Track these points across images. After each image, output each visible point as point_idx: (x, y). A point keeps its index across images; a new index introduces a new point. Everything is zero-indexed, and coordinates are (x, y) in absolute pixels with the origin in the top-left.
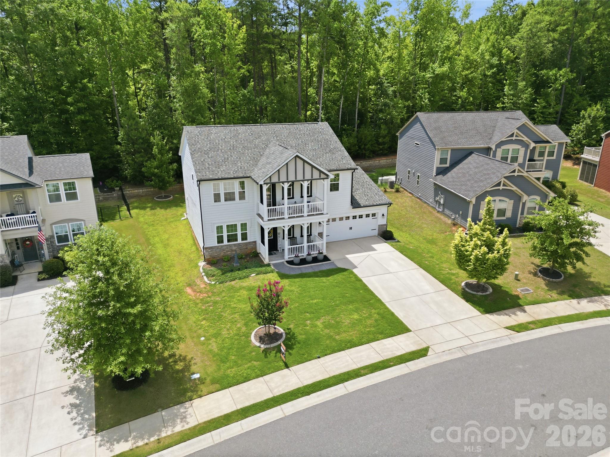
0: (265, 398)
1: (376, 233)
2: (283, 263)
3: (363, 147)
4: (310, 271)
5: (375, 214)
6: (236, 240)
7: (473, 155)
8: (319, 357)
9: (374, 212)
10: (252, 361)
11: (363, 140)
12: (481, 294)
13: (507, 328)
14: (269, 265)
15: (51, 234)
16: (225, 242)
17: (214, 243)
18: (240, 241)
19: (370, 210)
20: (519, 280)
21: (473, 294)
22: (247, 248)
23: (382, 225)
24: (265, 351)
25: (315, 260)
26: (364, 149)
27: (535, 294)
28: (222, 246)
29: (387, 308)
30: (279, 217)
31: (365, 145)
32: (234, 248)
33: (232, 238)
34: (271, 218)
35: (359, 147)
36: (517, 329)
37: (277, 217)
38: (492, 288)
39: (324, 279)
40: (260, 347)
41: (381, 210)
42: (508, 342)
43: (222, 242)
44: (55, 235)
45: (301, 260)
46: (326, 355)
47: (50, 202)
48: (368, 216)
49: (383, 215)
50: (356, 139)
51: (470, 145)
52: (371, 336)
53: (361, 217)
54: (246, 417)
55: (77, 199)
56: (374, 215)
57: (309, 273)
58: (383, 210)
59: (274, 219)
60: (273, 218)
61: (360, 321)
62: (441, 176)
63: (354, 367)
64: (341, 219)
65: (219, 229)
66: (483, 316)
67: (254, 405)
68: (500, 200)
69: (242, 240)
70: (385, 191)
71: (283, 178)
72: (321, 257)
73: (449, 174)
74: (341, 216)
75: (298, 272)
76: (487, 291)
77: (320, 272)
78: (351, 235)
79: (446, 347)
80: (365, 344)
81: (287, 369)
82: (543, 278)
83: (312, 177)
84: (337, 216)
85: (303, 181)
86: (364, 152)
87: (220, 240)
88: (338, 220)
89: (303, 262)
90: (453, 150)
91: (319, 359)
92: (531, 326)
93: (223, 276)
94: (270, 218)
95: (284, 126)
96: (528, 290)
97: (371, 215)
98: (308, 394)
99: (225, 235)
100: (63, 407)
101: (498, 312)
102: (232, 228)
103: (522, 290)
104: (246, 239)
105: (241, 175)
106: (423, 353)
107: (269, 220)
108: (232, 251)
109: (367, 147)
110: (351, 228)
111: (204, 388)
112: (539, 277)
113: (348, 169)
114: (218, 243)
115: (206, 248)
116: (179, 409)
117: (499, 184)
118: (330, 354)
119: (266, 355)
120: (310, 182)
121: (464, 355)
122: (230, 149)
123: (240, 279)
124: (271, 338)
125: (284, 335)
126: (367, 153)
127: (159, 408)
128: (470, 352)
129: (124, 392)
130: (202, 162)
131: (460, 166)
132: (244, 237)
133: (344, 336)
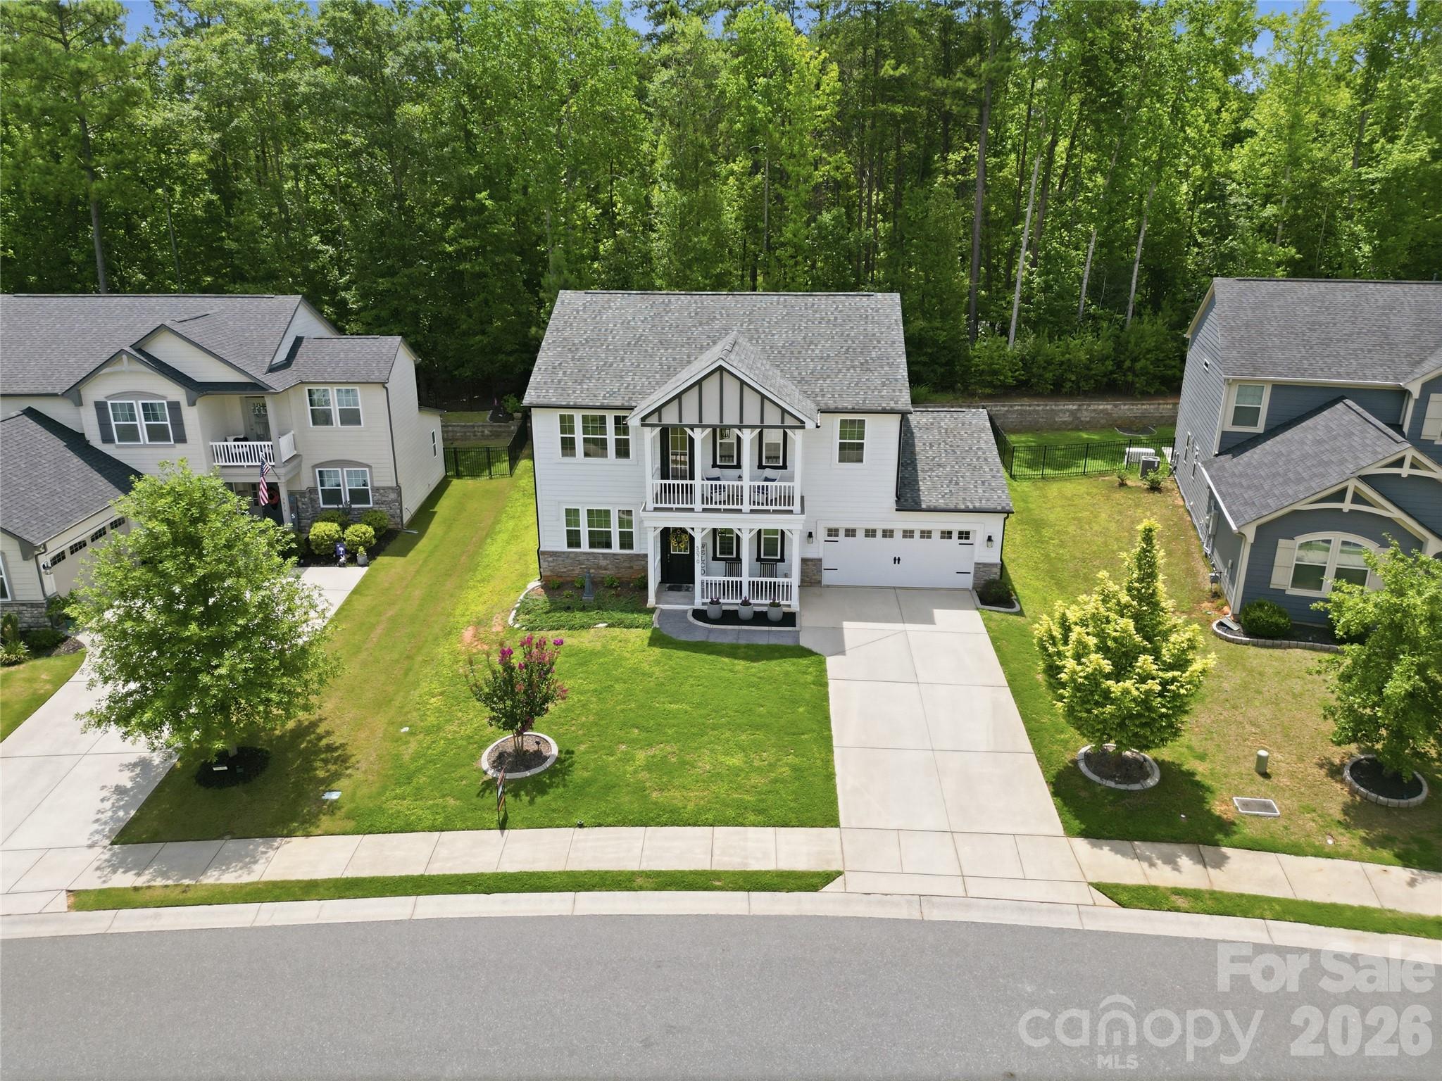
0: (403, 874)
1: (968, 581)
2: (685, 612)
3: (1128, 364)
4: (728, 640)
5: (968, 533)
6: (608, 545)
7: (1339, 406)
8: (581, 826)
9: (964, 529)
10: (446, 795)
11: (1131, 346)
12: (1111, 784)
13: (1099, 887)
14: (652, 611)
15: (312, 485)
16: (585, 546)
17: (561, 545)
18: (616, 548)
19: (956, 523)
20: (1266, 775)
21: (1088, 781)
22: (631, 567)
23: (985, 565)
24: (490, 785)
25: (760, 618)
26: (1131, 369)
27: (1282, 822)
28: (576, 553)
29: (828, 762)
30: (680, 506)
31: (1135, 360)
32: (603, 563)
33: (601, 540)
34: (663, 505)
35: (1119, 365)
36: (1124, 897)
37: (676, 506)
38: (1162, 778)
39: (740, 665)
40: (485, 773)
41: (982, 526)
42: (1070, 921)
43: (578, 545)
44: (320, 488)
45: (725, 612)
46: (600, 825)
47: (315, 423)
48: (947, 535)
49: (990, 539)
50: (1111, 343)
51: (1339, 375)
52: (730, 813)
53: (926, 534)
54: (340, 898)
55: (359, 423)
56: (964, 535)
57: (721, 644)
58: (993, 525)
59: (670, 510)
60: (668, 506)
61: (736, 771)
62: (1230, 456)
63: (633, 866)
64: (870, 533)
65: (572, 515)
66: (1065, 841)
67: (372, 880)
68: (1344, 543)
69: (622, 546)
70: (1122, 484)
71: (690, 417)
72: (775, 614)
73: (1246, 456)
74: (871, 527)
75: (698, 637)
76: (1136, 781)
77: (748, 646)
78: (897, 576)
79: (884, 885)
80: (704, 825)
81: (498, 831)
82: (1350, 785)
83: (762, 421)
84: (861, 526)
85: (740, 428)
86: (1130, 378)
87: (573, 539)
88: (860, 534)
89: (730, 617)
90: (1277, 388)
91: (578, 829)
92: (1180, 901)
93: (544, 616)
94: (659, 505)
95: (782, 299)
96: (1267, 807)
97: (955, 535)
98: (488, 891)
99: (584, 530)
100: (103, 788)
101: (1117, 842)
102: (600, 516)
103: (1246, 805)
104: (631, 547)
105: (618, 403)
106: (813, 882)
107: (656, 509)
108: (599, 567)
109: (1138, 365)
110: (897, 560)
111: (325, 822)
112: (1342, 781)
113: (884, 412)
114: (570, 545)
115: (545, 553)
116: (258, 845)
117: (1340, 496)
118: (610, 825)
119: (484, 790)
120: (758, 430)
121: (916, 915)
122: (629, 344)
123: (572, 628)
124: (522, 759)
125: (548, 764)
126: (1140, 383)
127: (228, 833)
128: (936, 915)
129: (202, 789)
130: (554, 368)
131: (1289, 434)
132: (626, 541)
133: (673, 797)
